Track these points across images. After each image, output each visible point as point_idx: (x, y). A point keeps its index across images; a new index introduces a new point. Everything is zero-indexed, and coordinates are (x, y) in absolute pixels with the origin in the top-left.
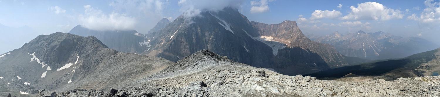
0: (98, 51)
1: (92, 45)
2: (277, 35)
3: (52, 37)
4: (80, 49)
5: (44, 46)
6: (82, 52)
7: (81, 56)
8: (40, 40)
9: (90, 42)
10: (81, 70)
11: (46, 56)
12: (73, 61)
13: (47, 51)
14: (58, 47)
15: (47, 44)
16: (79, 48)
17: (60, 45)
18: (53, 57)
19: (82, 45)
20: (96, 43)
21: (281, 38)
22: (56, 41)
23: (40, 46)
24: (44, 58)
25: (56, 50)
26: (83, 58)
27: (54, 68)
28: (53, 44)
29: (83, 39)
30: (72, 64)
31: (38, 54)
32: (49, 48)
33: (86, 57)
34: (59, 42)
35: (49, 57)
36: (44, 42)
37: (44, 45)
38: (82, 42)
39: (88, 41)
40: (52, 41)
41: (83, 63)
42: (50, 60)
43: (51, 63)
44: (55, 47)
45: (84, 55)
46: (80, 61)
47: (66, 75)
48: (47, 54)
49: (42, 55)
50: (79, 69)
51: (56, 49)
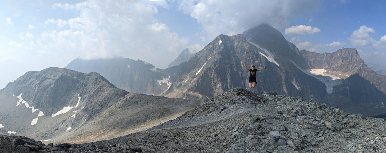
0: (103, 91)
1: (95, 84)
2: (332, 67)
3: (44, 73)
4: (82, 88)
5: (34, 86)
6: (84, 91)
7: (83, 97)
8: (28, 78)
9: (92, 80)
10: (84, 114)
11: (36, 98)
12: (73, 103)
13: (38, 92)
14: (52, 86)
15: (38, 82)
16: (80, 86)
17: (55, 83)
18: (46, 100)
19: (84, 83)
20: (100, 82)
21: (336, 71)
22: (49, 79)
23: (29, 86)
24: (34, 100)
25: (50, 90)
26: (86, 100)
27: (48, 113)
28: (46, 83)
29: (84, 76)
30: (72, 108)
31: (27, 96)
32: (41, 88)
33: (90, 97)
34: (53, 80)
35: (41, 99)
36: (34, 81)
38: (84, 79)
39: (90, 79)
40: (45, 79)
41: (86, 105)
42: (42, 104)
43: (44, 107)
44: (49, 87)
45: (87, 96)
46: (82, 104)
47: (64, 121)
48: (38, 96)
49: (31, 98)
50: (81, 113)
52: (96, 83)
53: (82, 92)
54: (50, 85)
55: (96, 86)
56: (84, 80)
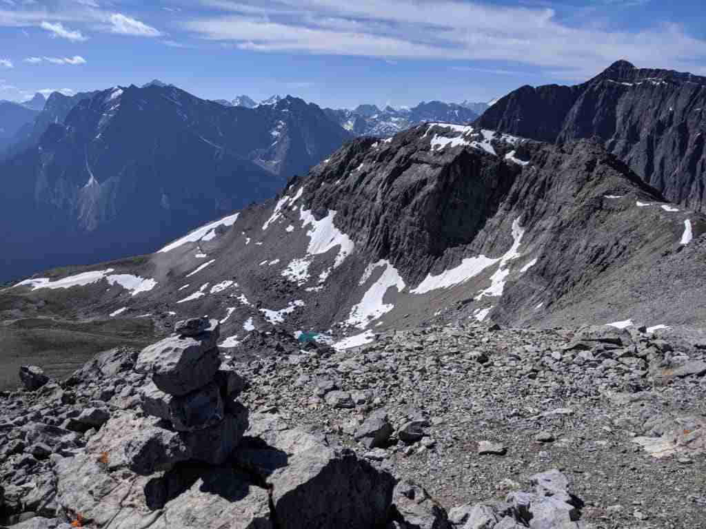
0: (610, 211)
1: (581, 183)
3: (404, 144)
4: (532, 197)
5: (370, 187)
6: (537, 207)
7: (532, 226)
8: (353, 161)
9: (572, 167)
10: (533, 286)
11: (380, 226)
12: (498, 247)
13: (384, 206)
14: (430, 187)
15: (384, 175)
16: (524, 190)
17: (440, 178)
18: (409, 232)
19: (542, 179)
20: (601, 176)
22: (422, 162)
23: (355, 186)
24: (372, 234)
25: (423, 201)
26: (543, 237)
27: (413, 278)
28: (411, 176)
29: (544, 152)
30: (490, 262)
31: (349, 218)
32: (393, 194)
33: (559, 229)
34: (435, 166)
35: (395, 230)
36: (371, 170)
37: (373, 182)
38: (544, 163)
39: (565, 165)
40: (406, 163)
41: (543, 257)
42: (396, 245)
43: (401, 255)
44: (419, 190)
45: (548, 223)
46: (530, 249)
47: (465, 302)
48: (386, 221)
49: (363, 225)
50: (522, 282)
51: (424, 197)
52: (588, 179)
53: (533, 209)
54: (424, 183)
55: (585, 190)
56: (542, 167)
